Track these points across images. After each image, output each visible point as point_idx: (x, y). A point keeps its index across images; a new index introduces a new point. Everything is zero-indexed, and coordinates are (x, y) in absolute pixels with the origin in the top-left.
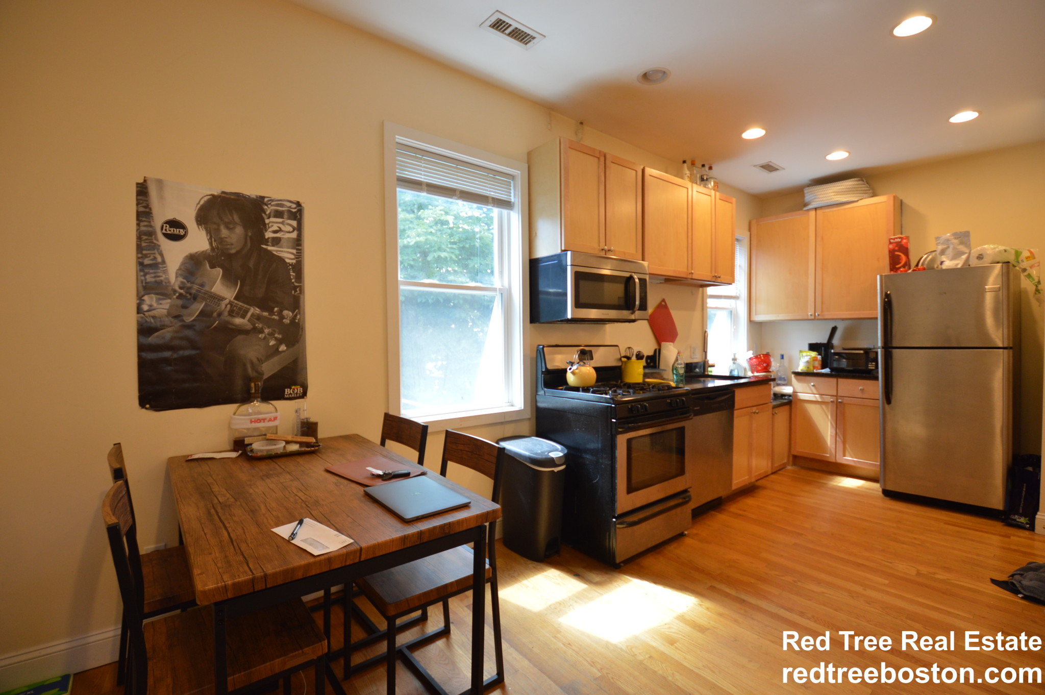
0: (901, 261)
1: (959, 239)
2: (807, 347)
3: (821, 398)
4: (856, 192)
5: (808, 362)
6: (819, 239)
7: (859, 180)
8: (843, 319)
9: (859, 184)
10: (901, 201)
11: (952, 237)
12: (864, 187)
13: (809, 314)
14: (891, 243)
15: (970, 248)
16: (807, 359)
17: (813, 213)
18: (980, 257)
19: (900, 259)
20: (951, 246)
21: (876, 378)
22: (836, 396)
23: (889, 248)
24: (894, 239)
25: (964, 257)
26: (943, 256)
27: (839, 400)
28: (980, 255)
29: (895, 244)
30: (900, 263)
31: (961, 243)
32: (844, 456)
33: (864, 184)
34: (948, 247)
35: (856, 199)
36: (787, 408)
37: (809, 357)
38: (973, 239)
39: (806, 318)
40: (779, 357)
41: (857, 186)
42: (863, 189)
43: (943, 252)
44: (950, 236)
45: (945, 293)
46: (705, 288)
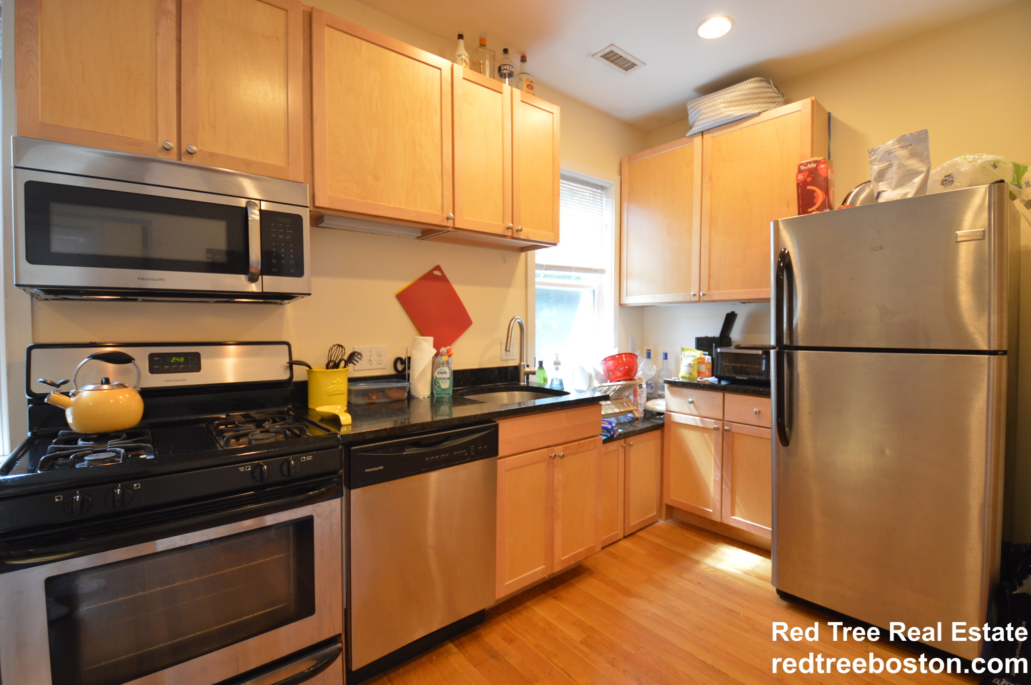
0: (815, 201)
1: (910, 148)
2: (693, 343)
3: (702, 422)
4: (757, 101)
5: (690, 365)
6: (706, 178)
7: (761, 81)
8: (744, 302)
9: (762, 87)
10: (829, 113)
11: (898, 146)
12: (771, 91)
13: (692, 293)
14: (800, 171)
15: (929, 163)
16: (690, 360)
17: (698, 139)
18: (948, 180)
19: (815, 198)
20: (895, 163)
21: (767, 395)
22: (723, 420)
23: (797, 179)
24: (806, 164)
25: (918, 180)
26: (880, 183)
27: (726, 428)
28: (946, 176)
29: (807, 173)
30: (814, 204)
31: (913, 155)
32: (733, 515)
33: (771, 88)
34: (890, 165)
35: (757, 111)
36: (657, 433)
37: (693, 358)
38: (934, 146)
39: (688, 299)
40: (661, 356)
41: (758, 90)
42: (769, 95)
43: (881, 176)
44: (893, 144)
45: (881, 248)
46: (530, 253)
